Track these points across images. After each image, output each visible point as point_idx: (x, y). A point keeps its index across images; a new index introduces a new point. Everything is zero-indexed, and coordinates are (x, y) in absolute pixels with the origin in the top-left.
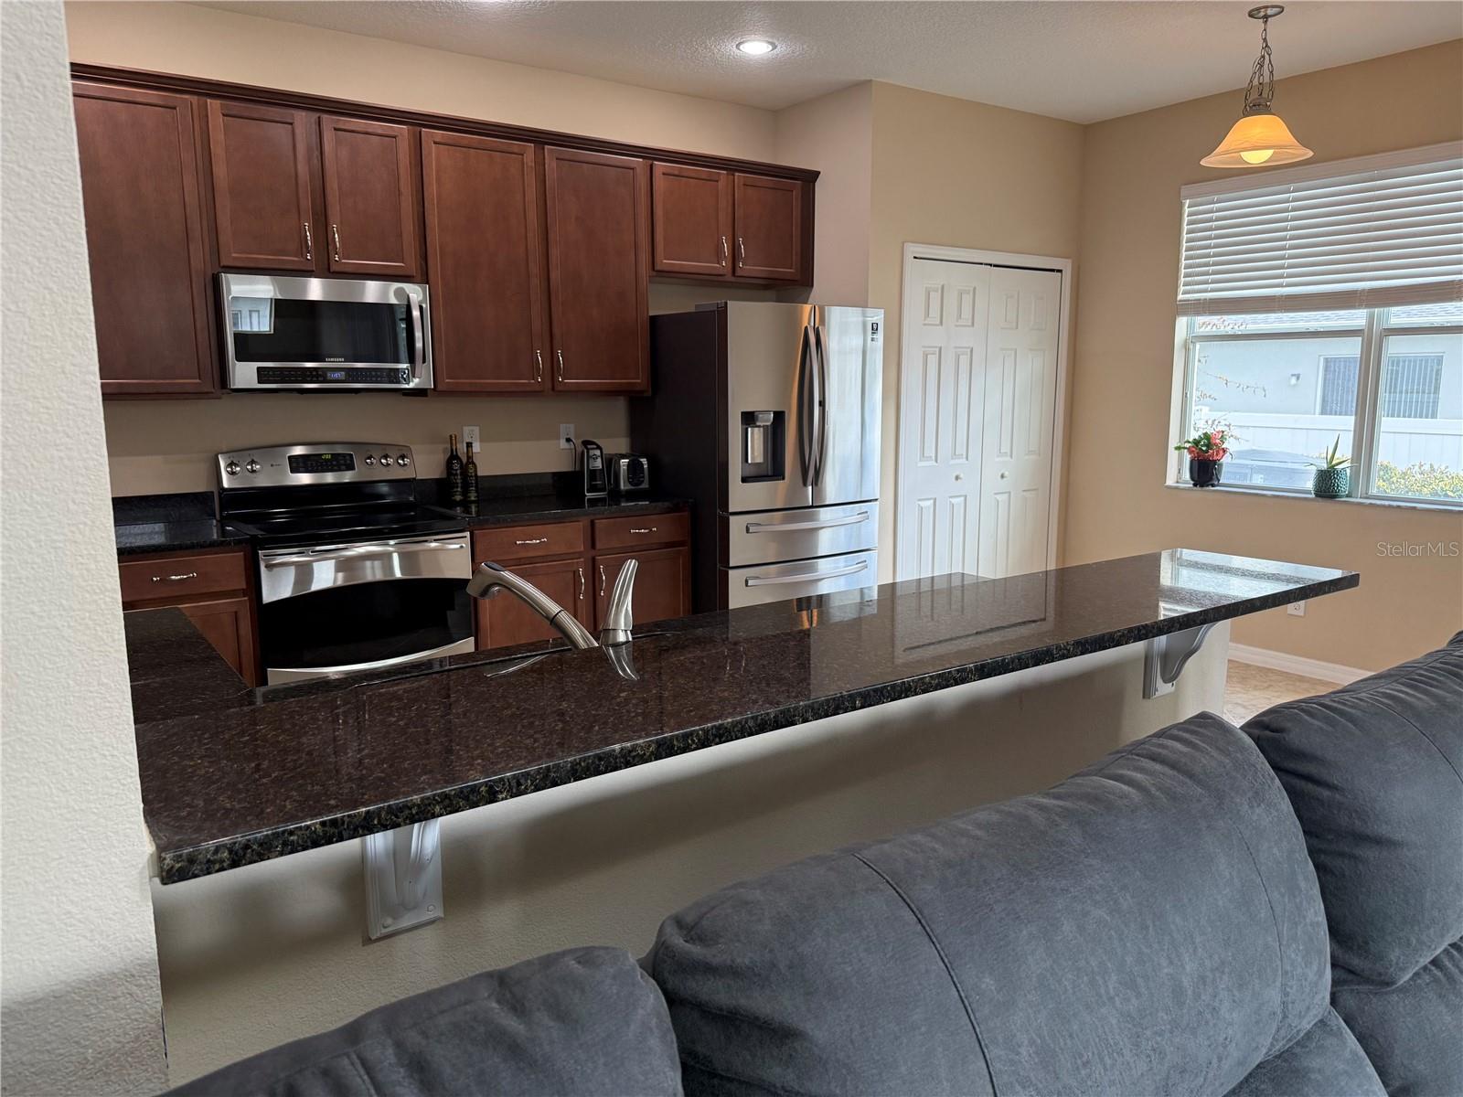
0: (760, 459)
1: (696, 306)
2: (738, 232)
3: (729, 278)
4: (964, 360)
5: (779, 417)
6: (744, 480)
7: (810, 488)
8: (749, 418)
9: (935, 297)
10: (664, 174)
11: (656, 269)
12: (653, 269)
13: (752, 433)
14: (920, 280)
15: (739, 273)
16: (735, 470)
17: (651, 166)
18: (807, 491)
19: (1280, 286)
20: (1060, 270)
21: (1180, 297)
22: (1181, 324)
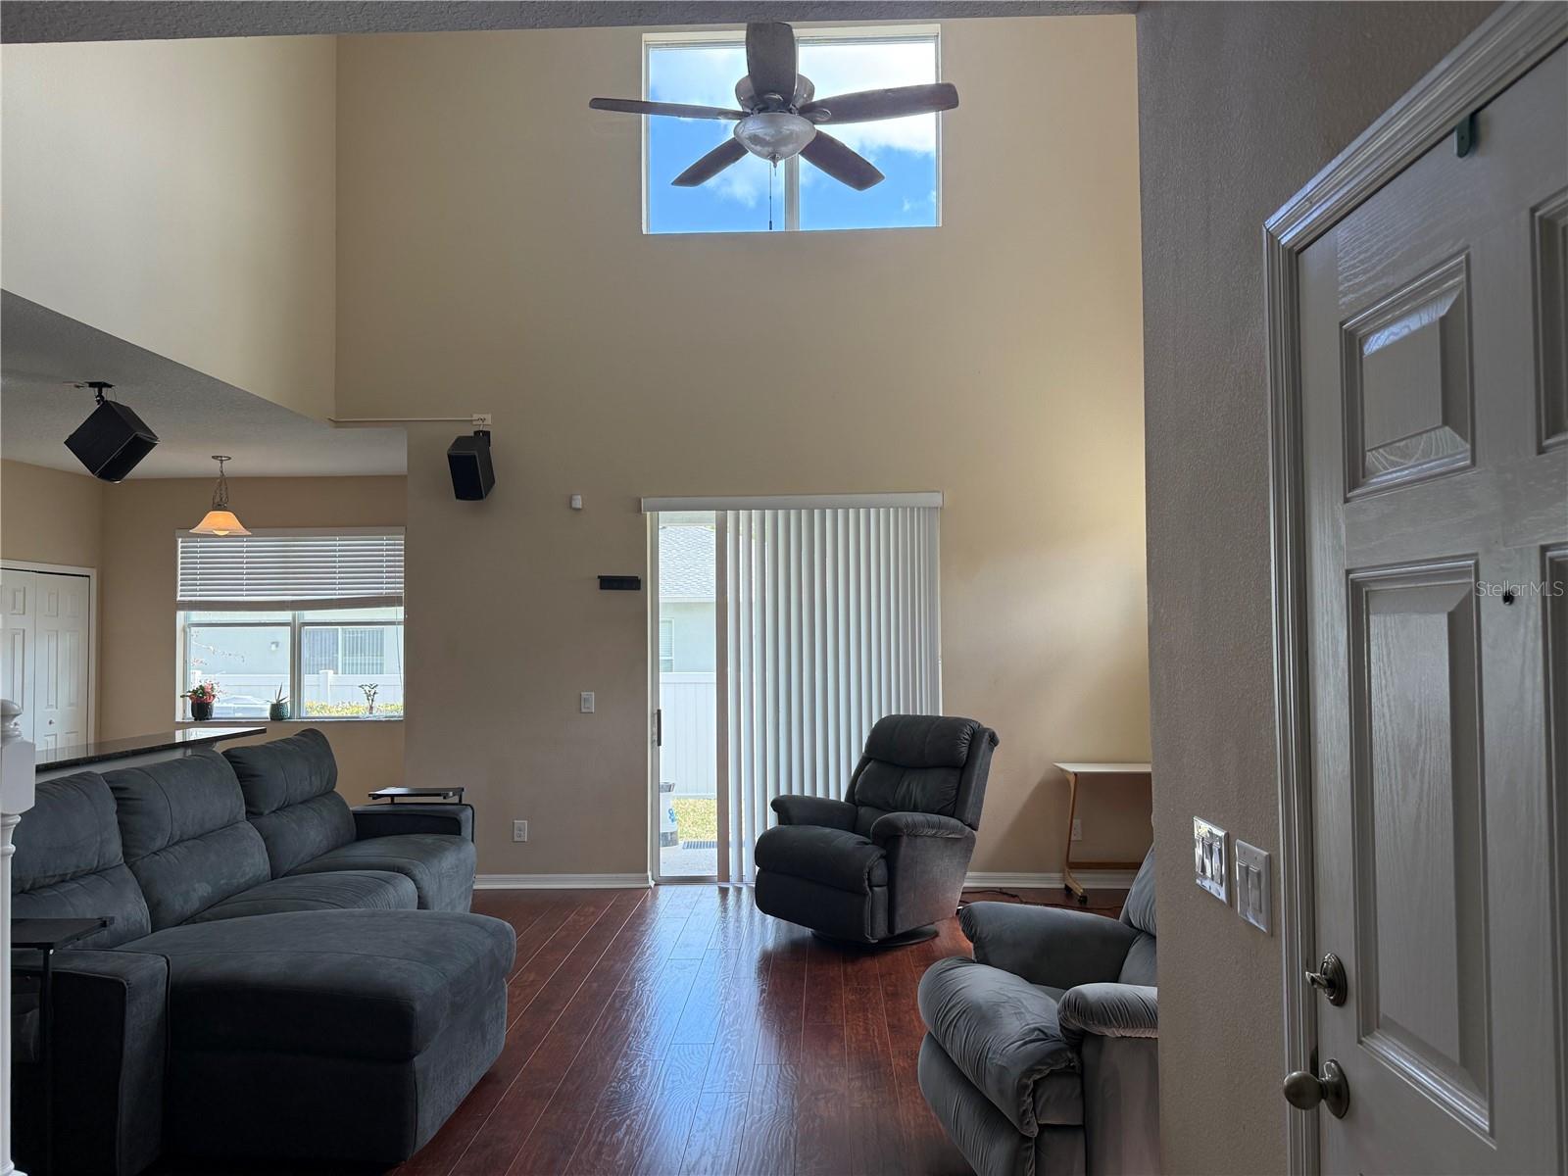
4: (19, 639)
19: (242, 595)
20: (88, 576)
21: (179, 598)
22: (181, 615)
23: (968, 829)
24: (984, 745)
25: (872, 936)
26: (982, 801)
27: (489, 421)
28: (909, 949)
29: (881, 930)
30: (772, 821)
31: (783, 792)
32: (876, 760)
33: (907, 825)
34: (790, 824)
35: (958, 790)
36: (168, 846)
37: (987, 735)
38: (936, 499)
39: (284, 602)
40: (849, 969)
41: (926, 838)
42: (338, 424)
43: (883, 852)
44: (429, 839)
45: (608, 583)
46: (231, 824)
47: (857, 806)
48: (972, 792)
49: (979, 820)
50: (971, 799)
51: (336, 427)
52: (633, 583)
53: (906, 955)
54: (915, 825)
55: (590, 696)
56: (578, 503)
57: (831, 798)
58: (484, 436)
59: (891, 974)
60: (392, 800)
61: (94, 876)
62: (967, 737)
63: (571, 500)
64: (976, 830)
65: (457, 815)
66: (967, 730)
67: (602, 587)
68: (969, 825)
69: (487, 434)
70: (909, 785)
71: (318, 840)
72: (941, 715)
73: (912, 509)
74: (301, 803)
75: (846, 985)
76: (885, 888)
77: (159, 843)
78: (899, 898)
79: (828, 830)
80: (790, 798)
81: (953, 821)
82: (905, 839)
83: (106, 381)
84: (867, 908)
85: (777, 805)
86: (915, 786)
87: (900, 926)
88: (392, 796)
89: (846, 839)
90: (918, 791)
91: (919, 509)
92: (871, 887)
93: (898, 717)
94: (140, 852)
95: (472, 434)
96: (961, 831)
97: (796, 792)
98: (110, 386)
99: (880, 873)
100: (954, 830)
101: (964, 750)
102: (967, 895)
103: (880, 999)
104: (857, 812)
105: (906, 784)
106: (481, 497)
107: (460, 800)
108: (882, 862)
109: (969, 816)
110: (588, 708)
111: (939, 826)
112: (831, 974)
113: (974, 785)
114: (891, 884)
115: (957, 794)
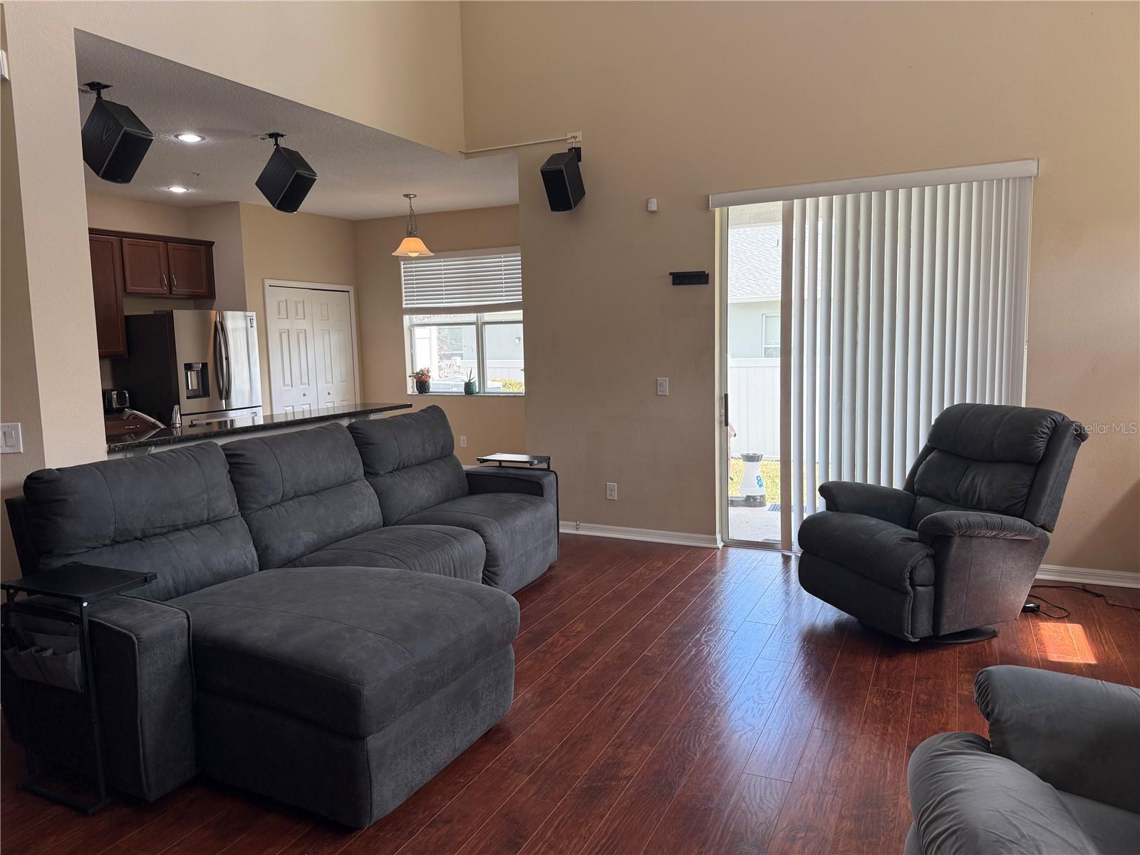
0: (195, 387)
1: (154, 311)
2: (172, 272)
3: (168, 295)
4: (302, 336)
5: (205, 365)
6: (188, 398)
7: (224, 401)
8: (188, 367)
9: (283, 306)
10: (129, 244)
11: (128, 291)
12: (125, 291)
13: (191, 374)
14: (274, 297)
15: (173, 292)
16: (183, 393)
17: (121, 240)
18: (222, 403)
19: (443, 303)
20: (348, 292)
21: (404, 306)
22: (406, 318)
23: (1039, 530)
24: (1068, 440)
25: (912, 634)
26: (1060, 501)
27: (579, 139)
28: (958, 649)
29: (924, 627)
30: (821, 504)
31: (832, 478)
32: (940, 450)
33: (960, 526)
34: (837, 511)
35: (1031, 486)
36: (283, 500)
37: (1072, 431)
38: (1030, 167)
39: (469, 307)
40: (883, 666)
41: (985, 540)
42: (468, 155)
43: (931, 551)
44: (512, 498)
45: (680, 279)
46: (348, 482)
47: (916, 495)
48: (1048, 491)
49: (1054, 521)
50: (1046, 500)
51: (466, 158)
52: (701, 278)
53: (952, 657)
54: (970, 526)
55: (665, 381)
56: (653, 205)
57: (882, 485)
58: (576, 153)
59: (929, 678)
60: (500, 464)
61: (208, 526)
62: (1046, 431)
63: (647, 203)
64: (1050, 531)
65: (540, 480)
66: (1048, 423)
67: (674, 283)
68: (1043, 527)
69: (578, 150)
70: (973, 478)
71: (427, 495)
72: (1023, 405)
73: (1000, 181)
74: (417, 465)
75: (874, 685)
76: (930, 588)
77: (271, 499)
78: (947, 600)
79: (873, 521)
80: (839, 485)
81: (1021, 522)
82: (956, 541)
83: (279, 132)
84: (908, 607)
85: (825, 490)
86: (982, 481)
87: (946, 627)
88: (500, 462)
89: (891, 533)
90: (983, 486)
91: (1007, 180)
92: (913, 585)
93: (973, 406)
94: (254, 506)
95: (567, 151)
96: (1031, 533)
97: (846, 478)
98: (282, 136)
99: (925, 571)
100: (1021, 531)
101: (1042, 445)
102: (1037, 590)
103: (908, 708)
104: (915, 501)
105: (971, 476)
106: (569, 208)
107: (549, 466)
108: (929, 562)
109: (1042, 517)
110: (663, 391)
111: (1002, 527)
112: (862, 669)
113: (1051, 483)
114: (938, 584)
115: (1029, 494)
